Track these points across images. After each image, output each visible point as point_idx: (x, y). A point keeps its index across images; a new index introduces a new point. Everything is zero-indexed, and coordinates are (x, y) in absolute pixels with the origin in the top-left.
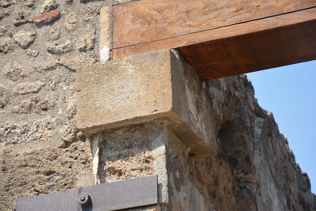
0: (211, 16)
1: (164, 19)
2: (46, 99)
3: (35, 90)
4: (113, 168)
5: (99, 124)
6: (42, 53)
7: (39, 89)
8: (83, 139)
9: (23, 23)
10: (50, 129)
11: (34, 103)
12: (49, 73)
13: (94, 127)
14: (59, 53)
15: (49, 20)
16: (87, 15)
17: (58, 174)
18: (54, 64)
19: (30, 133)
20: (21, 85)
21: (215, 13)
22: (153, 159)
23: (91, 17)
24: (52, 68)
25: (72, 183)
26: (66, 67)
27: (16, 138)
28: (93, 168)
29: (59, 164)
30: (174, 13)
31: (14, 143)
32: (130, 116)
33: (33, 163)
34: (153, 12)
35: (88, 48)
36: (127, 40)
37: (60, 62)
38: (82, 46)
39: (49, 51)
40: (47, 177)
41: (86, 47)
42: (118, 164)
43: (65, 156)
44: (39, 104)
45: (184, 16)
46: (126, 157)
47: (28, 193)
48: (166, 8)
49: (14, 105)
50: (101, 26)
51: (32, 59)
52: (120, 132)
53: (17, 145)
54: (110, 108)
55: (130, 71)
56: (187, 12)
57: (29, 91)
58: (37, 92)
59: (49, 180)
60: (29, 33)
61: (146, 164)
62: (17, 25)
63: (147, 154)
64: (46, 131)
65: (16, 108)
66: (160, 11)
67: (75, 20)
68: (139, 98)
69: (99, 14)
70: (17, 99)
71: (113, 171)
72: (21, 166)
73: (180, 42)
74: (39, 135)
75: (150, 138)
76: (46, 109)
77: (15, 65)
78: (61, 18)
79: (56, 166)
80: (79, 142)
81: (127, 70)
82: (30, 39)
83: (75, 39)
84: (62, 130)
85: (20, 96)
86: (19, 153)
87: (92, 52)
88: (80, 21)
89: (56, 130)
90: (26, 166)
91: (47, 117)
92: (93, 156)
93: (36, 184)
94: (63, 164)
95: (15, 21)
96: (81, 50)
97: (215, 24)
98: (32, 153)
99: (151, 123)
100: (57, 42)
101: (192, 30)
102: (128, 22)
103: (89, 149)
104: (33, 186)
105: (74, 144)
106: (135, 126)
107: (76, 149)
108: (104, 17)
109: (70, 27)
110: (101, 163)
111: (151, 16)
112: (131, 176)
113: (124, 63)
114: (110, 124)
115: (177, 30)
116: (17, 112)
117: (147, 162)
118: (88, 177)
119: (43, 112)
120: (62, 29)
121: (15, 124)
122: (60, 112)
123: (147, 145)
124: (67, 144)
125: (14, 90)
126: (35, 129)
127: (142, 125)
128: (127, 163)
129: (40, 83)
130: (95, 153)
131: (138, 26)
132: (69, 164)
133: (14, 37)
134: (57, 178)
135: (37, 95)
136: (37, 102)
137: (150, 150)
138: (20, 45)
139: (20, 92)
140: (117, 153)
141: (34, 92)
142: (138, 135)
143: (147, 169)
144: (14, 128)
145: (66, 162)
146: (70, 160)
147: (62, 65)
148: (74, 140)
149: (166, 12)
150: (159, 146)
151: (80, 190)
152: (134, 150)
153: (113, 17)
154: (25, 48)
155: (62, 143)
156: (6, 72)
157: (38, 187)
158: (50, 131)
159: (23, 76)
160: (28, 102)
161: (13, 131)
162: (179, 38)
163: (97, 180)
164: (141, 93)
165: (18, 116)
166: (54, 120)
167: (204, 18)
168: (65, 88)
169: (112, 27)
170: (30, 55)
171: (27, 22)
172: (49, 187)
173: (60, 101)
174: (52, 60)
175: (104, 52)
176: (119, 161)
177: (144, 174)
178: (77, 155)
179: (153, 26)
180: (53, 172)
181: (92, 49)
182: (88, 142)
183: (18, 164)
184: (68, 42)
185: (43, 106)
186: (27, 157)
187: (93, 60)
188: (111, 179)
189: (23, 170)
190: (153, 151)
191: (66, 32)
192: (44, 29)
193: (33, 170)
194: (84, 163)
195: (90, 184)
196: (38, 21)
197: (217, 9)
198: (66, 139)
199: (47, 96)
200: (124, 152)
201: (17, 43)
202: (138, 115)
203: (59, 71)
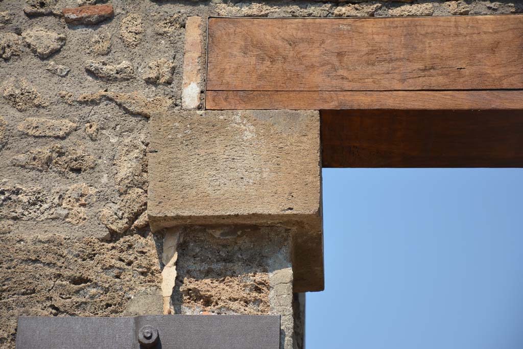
0: (378, 68)
1: (300, 58)
2: (80, 152)
3: (61, 133)
4: (196, 291)
5: (186, 213)
6: (76, 72)
7: (68, 134)
8: (143, 231)
9: (42, 15)
10: (84, 205)
11: (55, 155)
12: (87, 109)
13: (178, 217)
14: (108, 79)
15: (93, 19)
16: (161, 23)
17: (96, 285)
18: (96, 96)
19: (45, 206)
20: (34, 120)
21: (386, 66)
22: (269, 288)
23: (171, 30)
24: (93, 102)
25: (120, 304)
26: (120, 105)
27: (20, 210)
28: (163, 285)
29: (99, 268)
30: (317, 52)
31: (15, 218)
32: (244, 210)
33: (50, 258)
34: (280, 43)
35: (162, 80)
36: (235, 82)
37: (110, 94)
38: (153, 75)
39: (89, 72)
40: (76, 287)
41: (158, 78)
42: (205, 285)
43: (109, 255)
44: (64, 158)
45: (334, 60)
46: (219, 275)
47: (38, 308)
48: (302, 40)
49: (18, 152)
50: (187, 47)
51: (55, 79)
52: (217, 234)
53: (20, 223)
54: (210, 190)
55: (248, 135)
56: (340, 55)
57: (48, 133)
58: (63, 138)
59: (77, 292)
60: (54, 35)
61: (255, 294)
62: (31, 16)
63: (259, 277)
64: (77, 208)
65: (22, 158)
66: (293, 43)
67: (139, 29)
68: (261, 183)
69: (184, 26)
70: (24, 143)
71: (196, 296)
72: (28, 261)
73: (325, 101)
74: (66, 212)
75: (266, 251)
76: (78, 171)
77: (25, 84)
78: (114, 23)
79: (92, 270)
80: (136, 236)
81: (242, 132)
82: (55, 45)
83: (138, 60)
84: (107, 211)
85: (31, 140)
86: (24, 236)
87: (168, 89)
88: (149, 31)
89: (95, 209)
90: (36, 261)
91: (79, 184)
92: (163, 266)
93: (55, 296)
94: (106, 269)
95: (29, 9)
96: (149, 81)
97: (385, 84)
98: (49, 241)
99: (271, 227)
100: (104, 59)
101: (347, 85)
102: (236, 51)
103: (154, 251)
104: (49, 299)
105: (127, 238)
106: (243, 227)
107: (130, 247)
108: (193, 34)
109: (130, 38)
110: (179, 280)
111: (276, 48)
112: (229, 309)
113: (238, 119)
114: (205, 217)
115: (317, 79)
116: (23, 167)
117: (258, 290)
118: (150, 299)
119: (73, 175)
120: (115, 40)
121: (19, 186)
122: (104, 180)
123: (260, 262)
124: (113, 236)
125: (21, 127)
126: (56, 201)
127: (255, 228)
128: (222, 286)
129: (68, 124)
130: (168, 260)
131: (253, 60)
132: (116, 271)
133: (24, 34)
134: (93, 291)
135: (63, 143)
136: (61, 154)
137: (265, 271)
138: (34, 51)
139: (30, 132)
140: (205, 267)
141: (57, 137)
142: (245, 242)
143: (257, 301)
144: (17, 192)
145: (111, 267)
146: (119, 264)
147: (111, 100)
148: (127, 231)
149: (302, 46)
150: (281, 267)
151: (138, 320)
152: (237, 267)
153: (209, 36)
154: (43, 57)
155: (105, 233)
156: (6, 94)
157: (59, 302)
158: (82, 208)
159: (38, 106)
160: (46, 151)
161: (14, 197)
162: (326, 95)
163: (167, 307)
164: (265, 175)
165: (24, 172)
166: (92, 191)
167: (370, 70)
168: (114, 140)
169: (206, 51)
170: (54, 72)
171: (51, 14)
172: (79, 305)
173: (105, 161)
174: (93, 89)
175: (191, 94)
176: (208, 281)
177: (251, 309)
178: (131, 258)
179: (279, 65)
180: (87, 280)
181: (169, 83)
183: (22, 256)
184: (125, 63)
185: (74, 164)
186: (39, 247)
187: (170, 102)
188: (192, 310)
189: (31, 267)
190: (271, 275)
191: (121, 45)
192: (80, 33)
193: (49, 271)
194: (143, 273)
195: (154, 312)
196: (73, 16)
197: (391, 60)
198: (114, 227)
199: (80, 148)
200: (218, 267)
201: (29, 46)
202: (259, 210)
203: (103, 109)
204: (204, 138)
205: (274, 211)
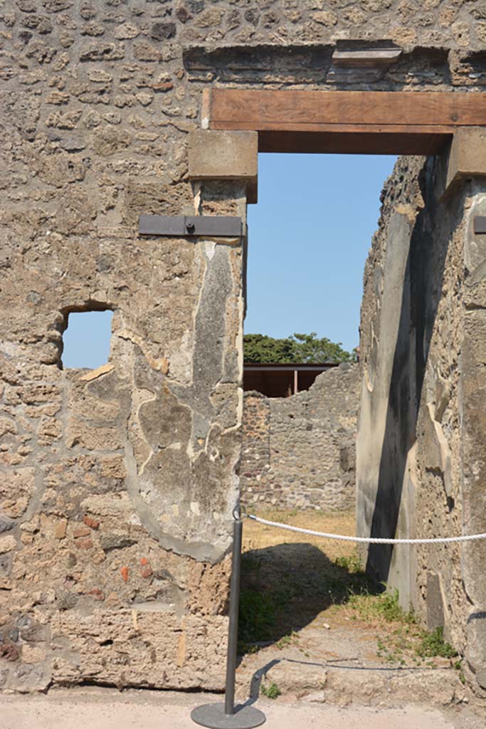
0: (282, 113)
1: (250, 107)
2: (160, 147)
3: (152, 139)
4: (208, 206)
5: (204, 175)
6: (158, 112)
7: (155, 139)
8: (186, 181)
9: (143, 87)
10: (162, 170)
11: (150, 148)
12: (162, 128)
13: (200, 176)
14: (171, 115)
15: (165, 89)
16: (192, 91)
17: (168, 203)
18: (166, 123)
19: (147, 170)
20: (142, 133)
21: (286, 112)
22: (237, 205)
23: (196, 94)
24: (165, 126)
25: (178, 211)
26: (176, 127)
27: (137, 171)
28: (195, 204)
29: (169, 196)
30: (257, 105)
31: (136, 175)
32: (227, 174)
33: (150, 191)
34: (242, 100)
35: (193, 116)
36: (223, 117)
37: (172, 122)
38: (189, 114)
39: (163, 112)
40: (160, 204)
41: (191, 115)
42: (211, 204)
43: (173, 191)
44: (154, 150)
45: (264, 108)
46: (217, 200)
47: (146, 211)
48: (251, 99)
49: (136, 147)
50: (203, 102)
51: (150, 115)
52: (216, 183)
53: (138, 177)
54: (213, 165)
55: (229, 142)
56: (266, 106)
57: (148, 139)
58: (153, 141)
59: (161, 206)
60: (149, 96)
61: (231, 208)
62: (139, 87)
63: (233, 201)
64: (160, 171)
65: (137, 149)
66: (247, 101)
67: (183, 93)
68: (234, 162)
69: (201, 92)
70: (138, 143)
71: (208, 208)
72: (141, 192)
73: (260, 126)
74: (155, 173)
75: (236, 190)
76: (160, 155)
77: (137, 117)
78: (173, 90)
79: (166, 197)
80: (184, 183)
81: (226, 140)
82: (150, 101)
83: (183, 107)
84: (172, 172)
85: (141, 142)
86: (140, 182)
87: (195, 120)
88: (187, 95)
89: (166, 172)
90: (144, 193)
91: (160, 161)
92: (194, 196)
93: (153, 207)
94: (173, 196)
95: (139, 85)
96: (188, 117)
97: (285, 120)
98: (150, 184)
99: (238, 180)
100: (169, 107)
101: (269, 120)
102: (223, 104)
103: (191, 190)
104: (151, 208)
105: (180, 184)
106: (225, 180)
107: (181, 187)
108: (206, 96)
109: (180, 97)
110: (201, 202)
111: (240, 103)
112: (221, 214)
113: (225, 134)
114: (211, 176)
115: (257, 117)
116: (138, 153)
117: (232, 206)
118: (190, 209)
119: (158, 157)
120: (174, 98)
121: (136, 161)
122: (170, 159)
123: (233, 195)
124: (175, 183)
125: (136, 136)
126: (152, 168)
127: (231, 181)
128: (218, 204)
129: (155, 135)
130: (197, 193)
131: (230, 108)
132: (176, 198)
133: (137, 95)
134: (167, 205)
135: (153, 143)
136: (152, 148)
137: (235, 198)
138: (141, 103)
139: (141, 138)
140: (211, 196)
141: (151, 141)
142: (227, 187)
143: (232, 211)
144: (136, 164)
145: (174, 196)
146: (177, 194)
147: (172, 125)
148: (180, 181)
149: (251, 102)
150: (242, 197)
151: (185, 217)
152: (224, 197)
153: (212, 97)
154: (145, 106)
155: (171, 182)
156: (130, 122)
157: (154, 210)
158: (162, 171)
159: (143, 127)
160: (147, 147)
161: (135, 166)
162: (260, 124)
163: (197, 213)
164: (236, 159)
165: (138, 155)
166: (165, 164)
167: (278, 113)
168: (174, 142)
169: (211, 104)
170: (149, 112)
171: (147, 87)
172: (162, 211)
173: (170, 151)
174: (165, 120)
175: (205, 122)
176: (212, 202)
177: (229, 214)
178: (182, 192)
179: (241, 110)
180: (165, 201)
181: (196, 117)
182: (189, 184)
183: (140, 190)
184: (177, 109)
185: (158, 153)
186: (146, 187)
187: (196, 126)
188: (206, 214)
189: (143, 195)
190: (237, 200)
191: (176, 101)
192: (159, 95)
193: (150, 197)
194: (187, 199)
195: (192, 214)
196: (156, 88)
197: (287, 109)
198: (175, 179)
199: (160, 146)
200: (216, 196)
201: (139, 100)
202: (233, 174)
203: (170, 129)
204: (211, 143)
205: (239, 174)
